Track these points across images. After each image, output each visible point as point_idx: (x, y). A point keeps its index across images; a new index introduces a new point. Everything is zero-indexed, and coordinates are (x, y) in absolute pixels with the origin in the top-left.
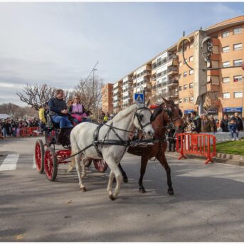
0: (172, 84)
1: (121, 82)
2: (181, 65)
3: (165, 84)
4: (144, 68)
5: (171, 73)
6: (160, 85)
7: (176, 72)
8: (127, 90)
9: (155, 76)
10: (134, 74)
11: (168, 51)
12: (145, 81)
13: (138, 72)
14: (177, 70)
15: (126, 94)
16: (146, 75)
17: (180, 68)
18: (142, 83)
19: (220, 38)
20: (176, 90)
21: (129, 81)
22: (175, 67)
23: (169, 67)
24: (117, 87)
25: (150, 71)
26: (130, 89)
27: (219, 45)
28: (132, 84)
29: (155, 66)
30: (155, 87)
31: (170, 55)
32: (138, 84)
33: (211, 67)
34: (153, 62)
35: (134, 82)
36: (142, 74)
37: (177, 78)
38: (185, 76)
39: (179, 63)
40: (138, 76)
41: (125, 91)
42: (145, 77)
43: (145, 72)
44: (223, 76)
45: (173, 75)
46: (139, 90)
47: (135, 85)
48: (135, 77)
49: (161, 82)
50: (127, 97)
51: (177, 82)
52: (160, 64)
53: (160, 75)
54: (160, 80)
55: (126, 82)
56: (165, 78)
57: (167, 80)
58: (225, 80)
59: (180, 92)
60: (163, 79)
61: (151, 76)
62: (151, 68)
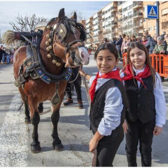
0: (137, 16)
1: (92, 19)
3: (131, 17)
4: (112, 5)
6: (126, 18)
7: (140, 6)
8: (96, 24)
9: (121, 11)
10: (103, 11)
12: (112, 16)
13: (106, 9)
14: (142, 4)
15: (96, 27)
16: (113, 10)
18: (109, 17)
20: (141, 21)
21: (98, 17)
24: (89, 22)
25: (116, 8)
26: (100, 23)
28: (100, 20)
30: (121, 20)
32: (107, 19)
35: (103, 17)
36: (109, 10)
37: (142, 11)
40: (106, 12)
41: (95, 25)
42: (112, 13)
43: (112, 8)
45: (138, 9)
46: (107, 23)
47: (104, 19)
48: (104, 14)
50: (97, 30)
51: (141, 14)
53: (126, 9)
54: (126, 14)
55: (96, 18)
56: (131, 12)
57: (132, 13)
59: (144, 23)
60: (129, 13)
61: (117, 11)
62: (117, 5)
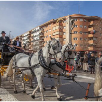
0: (41, 40)
2: (45, 33)
3: (38, 40)
4: (28, 33)
5: (41, 36)
6: (35, 41)
7: (43, 36)
9: (33, 37)
10: (23, 36)
11: (40, 27)
12: (28, 39)
13: (25, 35)
14: (43, 35)
16: (28, 36)
17: (44, 34)
18: (26, 39)
19: (62, 23)
22: (42, 33)
23: (39, 33)
25: (30, 35)
27: (62, 26)
29: (33, 33)
30: (33, 41)
31: (40, 28)
32: (25, 40)
33: (59, 34)
34: (32, 31)
35: (23, 39)
36: (26, 36)
38: (47, 37)
39: (44, 32)
40: (25, 36)
42: (28, 37)
43: (28, 35)
44: (64, 38)
46: (25, 42)
47: (23, 40)
48: (23, 37)
49: (36, 39)
51: (43, 39)
52: (35, 32)
53: (35, 36)
54: (35, 38)
56: (38, 38)
57: (39, 38)
58: (65, 40)
59: (44, 44)
60: (37, 38)
61: (31, 37)
62: (31, 34)
